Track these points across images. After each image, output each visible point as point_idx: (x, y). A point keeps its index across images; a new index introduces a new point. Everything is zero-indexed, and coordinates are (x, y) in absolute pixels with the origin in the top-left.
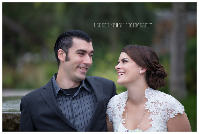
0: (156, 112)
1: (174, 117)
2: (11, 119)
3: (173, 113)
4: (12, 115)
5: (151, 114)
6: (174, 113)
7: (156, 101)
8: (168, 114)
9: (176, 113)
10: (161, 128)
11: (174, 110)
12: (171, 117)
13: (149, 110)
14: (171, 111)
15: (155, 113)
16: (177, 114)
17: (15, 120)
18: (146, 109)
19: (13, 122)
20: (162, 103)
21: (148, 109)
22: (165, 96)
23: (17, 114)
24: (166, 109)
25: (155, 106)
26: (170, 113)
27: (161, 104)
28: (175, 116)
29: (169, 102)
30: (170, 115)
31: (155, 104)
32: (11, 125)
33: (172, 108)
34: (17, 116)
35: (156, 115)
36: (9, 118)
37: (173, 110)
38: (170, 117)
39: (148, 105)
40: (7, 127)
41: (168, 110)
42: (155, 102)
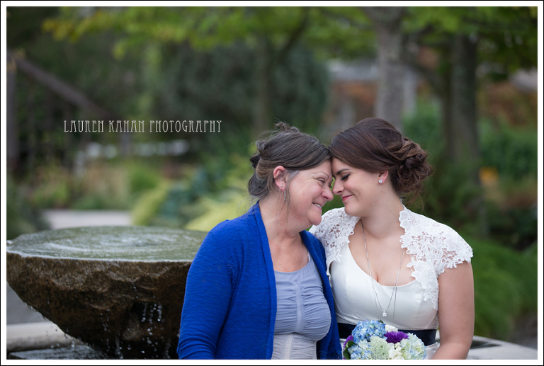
0: (421, 256)
1: (456, 267)
2: (101, 272)
3: (454, 259)
4: (104, 263)
5: (412, 258)
6: (456, 259)
7: (421, 234)
8: (443, 260)
9: (460, 260)
10: (430, 287)
11: (456, 254)
12: (450, 266)
13: (408, 249)
14: (451, 255)
15: (420, 258)
16: (461, 262)
17: (111, 273)
18: (402, 247)
19: (106, 277)
20: (434, 237)
21: (406, 249)
22: (439, 225)
23: (114, 262)
24: (441, 250)
25: (419, 244)
26: (448, 260)
27: (433, 239)
28: (458, 265)
29: (448, 239)
30: (448, 262)
31: (419, 240)
32: (102, 284)
33: (452, 250)
34: (113, 266)
35: (422, 262)
36: (98, 269)
37: (454, 253)
38: (448, 267)
39: (406, 240)
40: (96, 287)
41: (446, 253)
42: (419, 237)
